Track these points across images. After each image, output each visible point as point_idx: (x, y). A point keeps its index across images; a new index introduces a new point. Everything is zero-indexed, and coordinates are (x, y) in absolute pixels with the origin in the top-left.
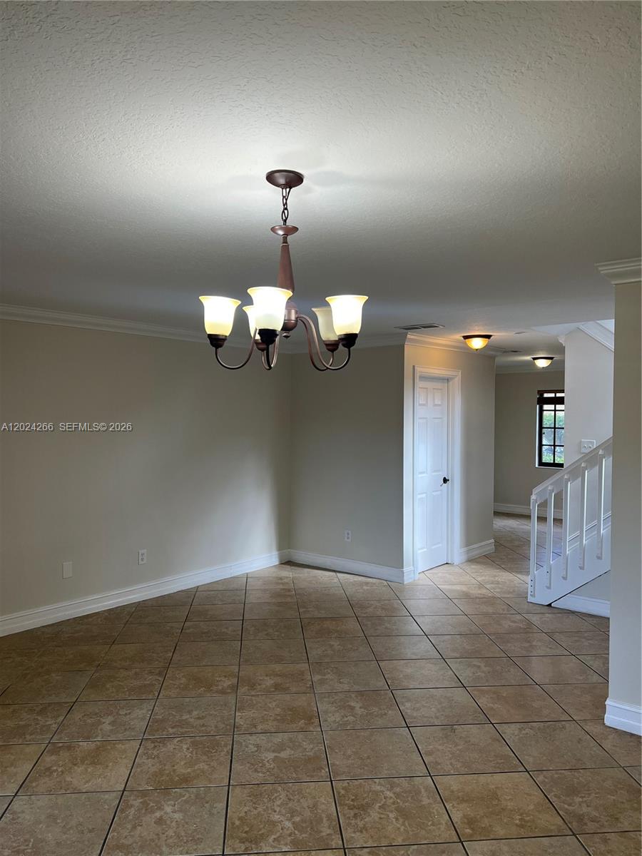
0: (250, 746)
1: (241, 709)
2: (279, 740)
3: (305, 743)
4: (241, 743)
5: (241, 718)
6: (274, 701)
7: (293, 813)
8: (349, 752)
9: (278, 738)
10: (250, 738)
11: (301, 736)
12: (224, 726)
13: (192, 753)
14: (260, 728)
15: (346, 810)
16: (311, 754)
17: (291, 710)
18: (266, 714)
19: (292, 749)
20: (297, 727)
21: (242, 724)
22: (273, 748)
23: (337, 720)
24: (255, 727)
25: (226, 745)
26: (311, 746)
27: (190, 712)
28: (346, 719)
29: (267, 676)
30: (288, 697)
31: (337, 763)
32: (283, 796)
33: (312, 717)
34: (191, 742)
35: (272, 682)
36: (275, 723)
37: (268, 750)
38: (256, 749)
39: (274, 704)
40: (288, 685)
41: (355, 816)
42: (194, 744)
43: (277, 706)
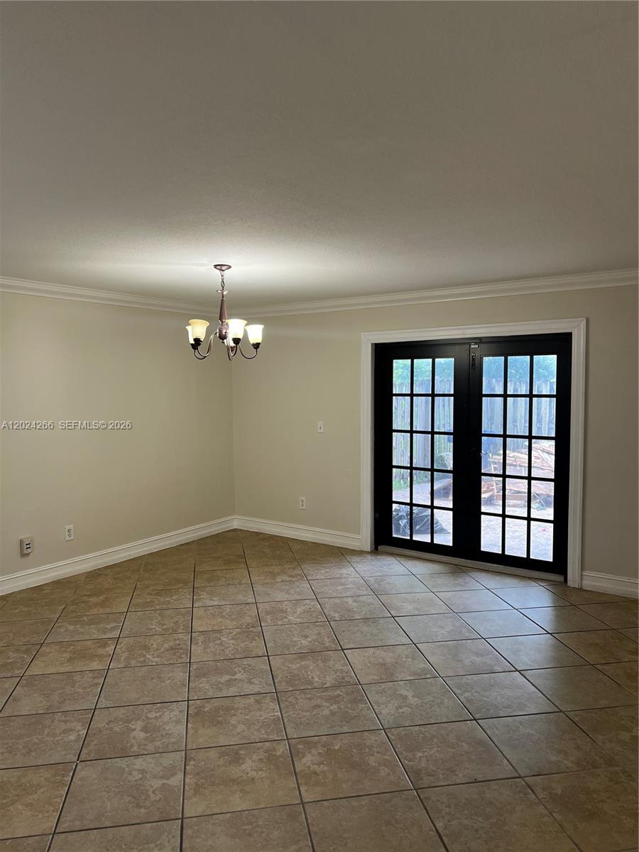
0: (258, 682)
1: (276, 721)
2: (232, 689)
3: (207, 687)
4: (266, 685)
5: (274, 709)
6: (238, 734)
7: (221, 644)
8: (168, 682)
9: (232, 691)
10: (259, 690)
11: (209, 694)
12: (289, 700)
13: (308, 675)
14: (251, 700)
15: (184, 647)
16: (203, 679)
17: (219, 722)
18: (247, 715)
19: (220, 682)
20: (213, 703)
21: (271, 703)
22: (237, 682)
23: (168, 713)
24: (257, 701)
25: (280, 682)
26: (201, 685)
27: (333, 713)
28: (158, 714)
29: (253, 779)
30: (222, 741)
31: (181, 674)
32: (227, 652)
33: (195, 716)
34: (313, 684)
35: (243, 767)
36: (236, 706)
37: (240, 680)
38: (252, 680)
39: (239, 729)
40: (222, 762)
41: (179, 645)
42: (310, 682)
43: (235, 727)
